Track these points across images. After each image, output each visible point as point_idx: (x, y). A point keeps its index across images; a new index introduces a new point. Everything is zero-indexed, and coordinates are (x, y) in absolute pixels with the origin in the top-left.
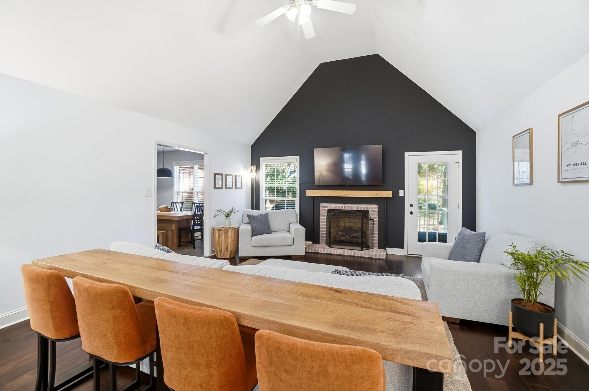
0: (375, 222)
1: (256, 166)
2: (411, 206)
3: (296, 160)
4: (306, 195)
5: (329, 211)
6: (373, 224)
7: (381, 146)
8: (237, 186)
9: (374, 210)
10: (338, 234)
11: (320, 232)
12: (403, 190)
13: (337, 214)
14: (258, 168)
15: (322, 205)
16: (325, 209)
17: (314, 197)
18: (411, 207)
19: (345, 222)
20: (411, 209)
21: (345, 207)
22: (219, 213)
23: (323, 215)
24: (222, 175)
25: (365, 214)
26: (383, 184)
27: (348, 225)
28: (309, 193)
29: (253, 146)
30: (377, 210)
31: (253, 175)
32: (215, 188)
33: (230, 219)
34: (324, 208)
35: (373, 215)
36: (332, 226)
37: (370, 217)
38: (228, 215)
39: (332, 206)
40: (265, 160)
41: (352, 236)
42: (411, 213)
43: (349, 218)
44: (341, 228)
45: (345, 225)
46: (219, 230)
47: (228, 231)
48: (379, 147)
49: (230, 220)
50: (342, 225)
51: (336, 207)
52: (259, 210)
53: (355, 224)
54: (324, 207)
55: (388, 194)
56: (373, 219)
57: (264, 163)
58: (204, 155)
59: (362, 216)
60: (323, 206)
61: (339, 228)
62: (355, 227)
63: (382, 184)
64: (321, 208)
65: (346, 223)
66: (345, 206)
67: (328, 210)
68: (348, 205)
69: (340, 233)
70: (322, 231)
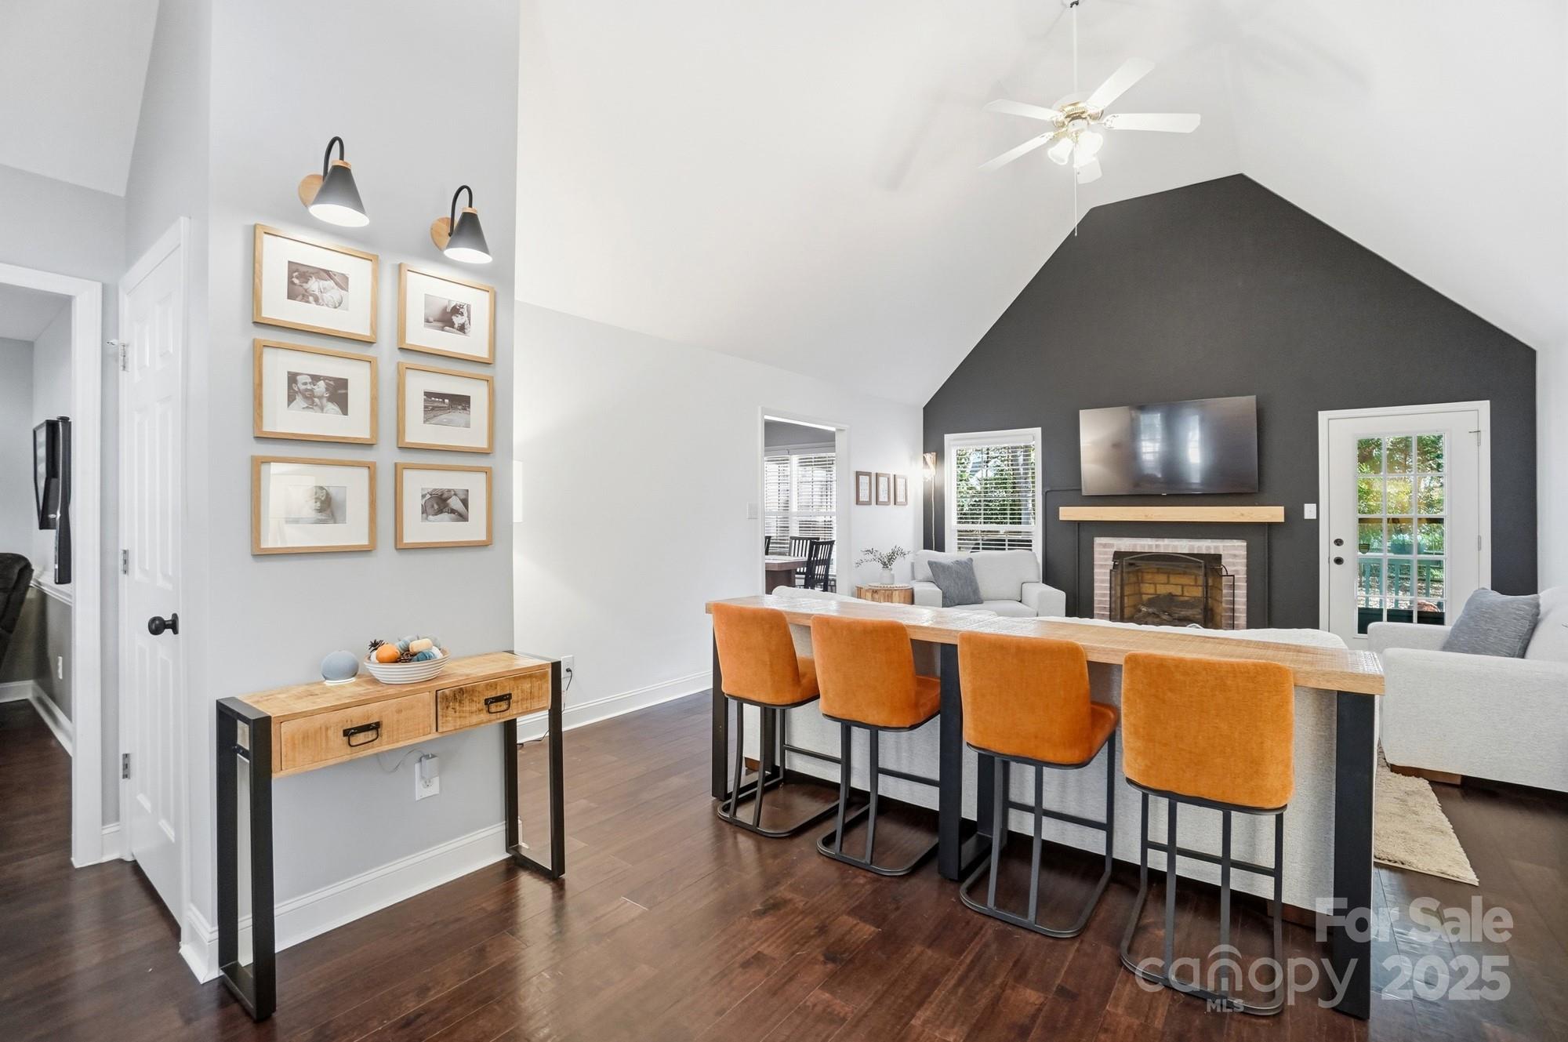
0: (1238, 581)
1: (935, 453)
2: (1339, 542)
3: (1034, 437)
4: (1061, 519)
5: (1118, 556)
6: (1233, 587)
7: (1253, 398)
8: (898, 500)
9: (1236, 552)
10: (1140, 611)
11: (1095, 605)
12: (1315, 505)
13: (1138, 562)
14: (940, 456)
15: (1098, 541)
16: (1106, 552)
17: (1079, 523)
18: (1338, 545)
19: (1155, 584)
20: (1337, 551)
21: (1157, 546)
22: (871, 556)
23: (1102, 566)
24: (869, 474)
25: (1213, 562)
26: (1259, 490)
27: (1163, 590)
28: (1067, 513)
29: (927, 410)
30: (1244, 553)
31: (930, 472)
32: (858, 502)
33: (891, 569)
34: (1104, 550)
35: (1234, 564)
36: (1126, 593)
37: (1224, 569)
38: (889, 560)
39: (1126, 544)
40: (955, 440)
41: (1176, 616)
42: (1339, 561)
43: (1168, 574)
44: (1145, 597)
45: (1156, 590)
46: (873, 591)
47: (892, 594)
48: (1248, 402)
49: (892, 572)
50: (1148, 590)
51: (1135, 545)
52: (944, 551)
53: (1183, 588)
54: (1105, 546)
55: (1274, 514)
56: (1233, 576)
57: (954, 445)
58: (836, 434)
59: (1205, 567)
60: (1101, 544)
61: (1141, 598)
62: (1182, 596)
63: (1257, 491)
64: (1097, 549)
65: (1158, 586)
66: (1157, 543)
67: (1115, 552)
68: (1166, 541)
69: (1144, 609)
70: (1101, 602)
